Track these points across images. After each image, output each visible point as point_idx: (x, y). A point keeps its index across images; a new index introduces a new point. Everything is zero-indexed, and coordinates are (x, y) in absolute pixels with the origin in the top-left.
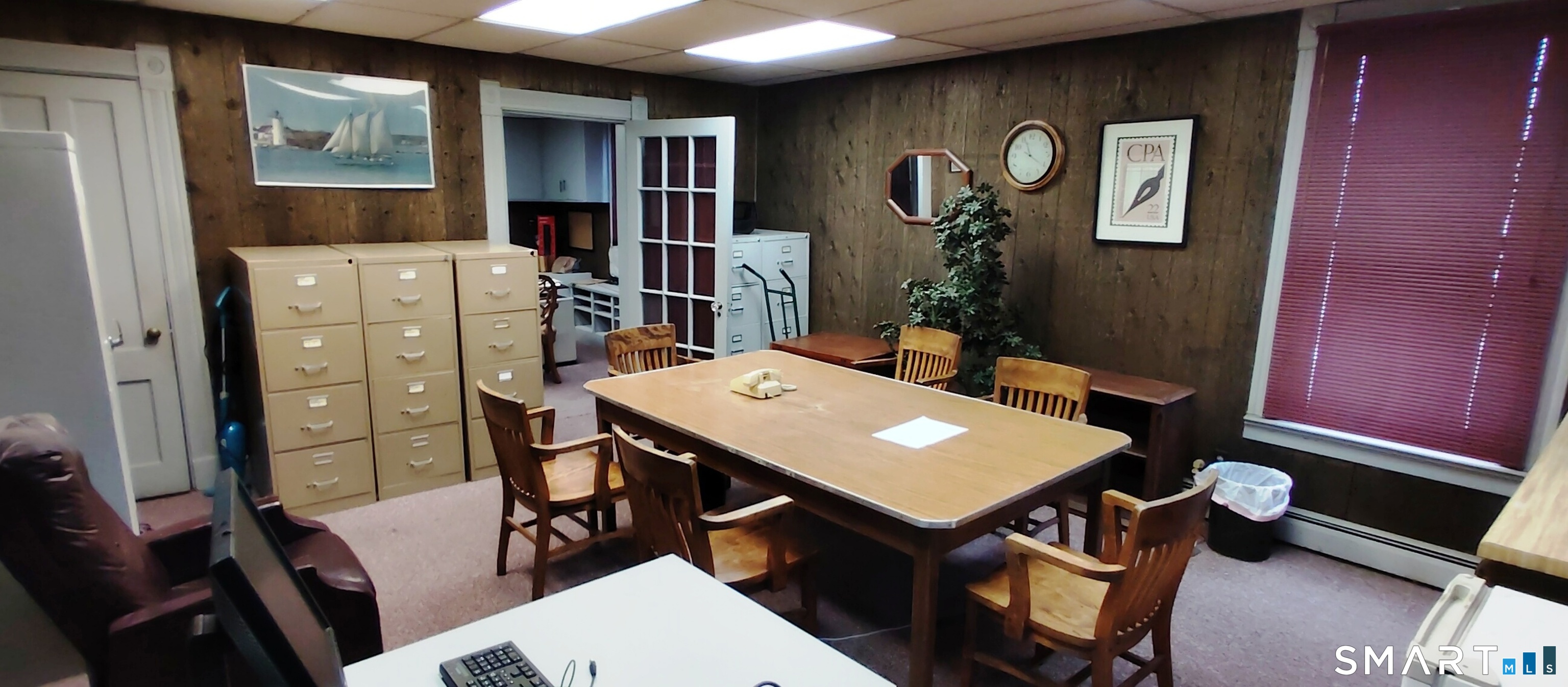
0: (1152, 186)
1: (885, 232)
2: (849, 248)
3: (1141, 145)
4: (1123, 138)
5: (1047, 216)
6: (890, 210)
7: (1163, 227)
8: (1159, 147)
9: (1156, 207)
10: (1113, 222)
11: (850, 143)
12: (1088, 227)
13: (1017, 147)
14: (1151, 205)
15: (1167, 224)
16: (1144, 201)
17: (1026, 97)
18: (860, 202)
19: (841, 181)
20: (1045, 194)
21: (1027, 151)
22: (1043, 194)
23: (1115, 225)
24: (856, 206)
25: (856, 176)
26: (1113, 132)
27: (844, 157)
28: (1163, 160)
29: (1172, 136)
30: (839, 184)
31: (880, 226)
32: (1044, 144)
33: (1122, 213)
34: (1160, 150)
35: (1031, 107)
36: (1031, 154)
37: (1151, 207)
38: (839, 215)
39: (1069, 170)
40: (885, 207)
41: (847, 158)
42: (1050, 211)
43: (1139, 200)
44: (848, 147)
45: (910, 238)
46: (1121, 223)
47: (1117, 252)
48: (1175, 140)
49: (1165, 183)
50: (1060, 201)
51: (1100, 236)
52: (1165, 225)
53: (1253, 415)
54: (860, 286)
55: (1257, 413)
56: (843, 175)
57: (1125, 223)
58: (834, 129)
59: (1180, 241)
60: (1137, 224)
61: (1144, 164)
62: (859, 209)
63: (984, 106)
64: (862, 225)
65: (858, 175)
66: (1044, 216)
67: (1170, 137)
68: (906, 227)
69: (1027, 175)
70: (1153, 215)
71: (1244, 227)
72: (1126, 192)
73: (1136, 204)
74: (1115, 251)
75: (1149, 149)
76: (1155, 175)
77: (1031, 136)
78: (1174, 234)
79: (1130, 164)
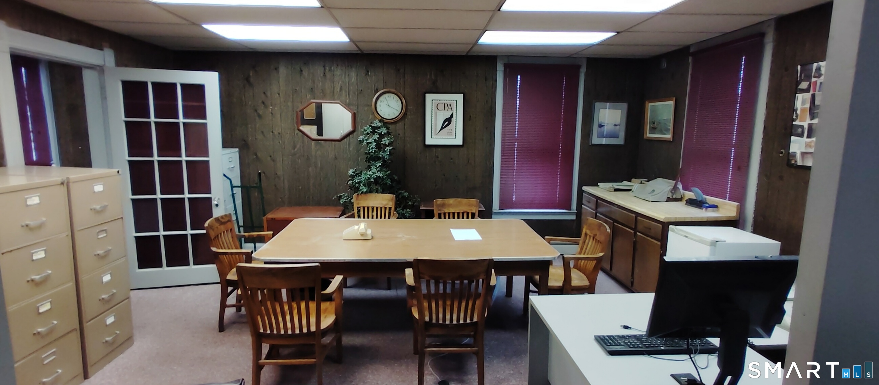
0: (448, 121)
1: (298, 146)
2: (271, 156)
3: (442, 104)
4: (434, 100)
5: (399, 134)
6: (300, 133)
7: (454, 138)
8: (450, 105)
9: (451, 130)
10: (433, 137)
11: (264, 93)
12: (420, 139)
13: (382, 101)
14: (449, 129)
15: (456, 137)
16: (447, 127)
17: (382, 77)
18: (277, 129)
19: (259, 116)
20: (397, 125)
21: (387, 104)
22: (396, 124)
23: (434, 138)
24: (274, 131)
25: (272, 113)
26: (429, 97)
27: (260, 101)
28: (452, 110)
29: (455, 100)
30: (257, 118)
31: (294, 142)
32: (396, 101)
33: (436, 132)
34: (451, 106)
35: (386, 82)
36: (390, 105)
37: (448, 130)
38: (260, 137)
39: (408, 113)
40: (297, 131)
41: (263, 103)
42: (401, 132)
43: (443, 127)
44: (263, 96)
45: (317, 149)
46: (436, 137)
47: (435, 151)
48: (456, 102)
49: (453, 120)
50: (405, 128)
51: (427, 143)
52: (455, 138)
53: (495, 210)
54: (282, 179)
55: (496, 209)
56: (261, 112)
57: (438, 137)
58: (251, 85)
59: (461, 144)
60: (443, 137)
61: (444, 112)
62: (276, 133)
63: (359, 80)
64: (279, 142)
65: (273, 113)
66: (398, 135)
67: (454, 101)
68: (313, 143)
69: (388, 115)
70: (450, 133)
71: (484, 138)
72: (437, 124)
73: (442, 129)
74: (434, 149)
75: (446, 105)
76: (450, 116)
77: (388, 97)
78: (459, 141)
79: (438, 111)
